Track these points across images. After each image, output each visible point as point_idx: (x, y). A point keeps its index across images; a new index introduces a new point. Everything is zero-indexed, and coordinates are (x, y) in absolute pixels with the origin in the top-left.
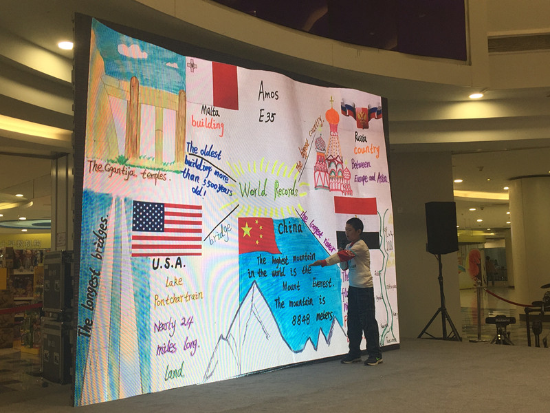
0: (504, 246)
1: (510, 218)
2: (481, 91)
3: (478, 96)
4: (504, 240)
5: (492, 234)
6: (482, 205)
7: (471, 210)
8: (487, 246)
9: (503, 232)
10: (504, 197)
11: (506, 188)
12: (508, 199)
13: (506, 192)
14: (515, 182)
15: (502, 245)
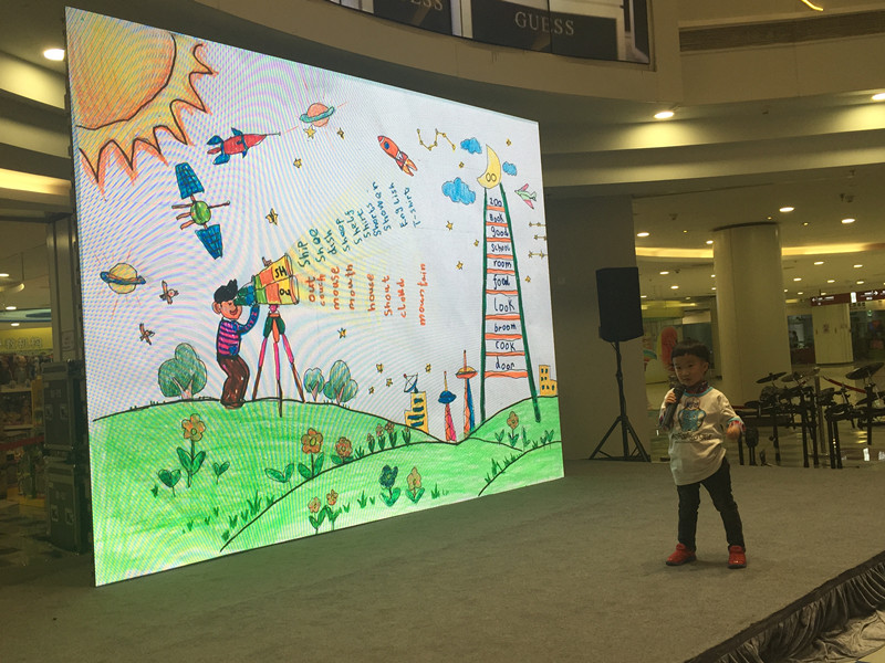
0: (709, 320)
1: (715, 282)
2: (671, 108)
3: (667, 115)
4: (709, 313)
5: (693, 304)
6: (678, 266)
7: (662, 273)
8: (686, 321)
9: (706, 301)
10: (708, 254)
11: (710, 242)
12: (712, 256)
13: (709, 247)
14: (722, 234)
15: (707, 318)
